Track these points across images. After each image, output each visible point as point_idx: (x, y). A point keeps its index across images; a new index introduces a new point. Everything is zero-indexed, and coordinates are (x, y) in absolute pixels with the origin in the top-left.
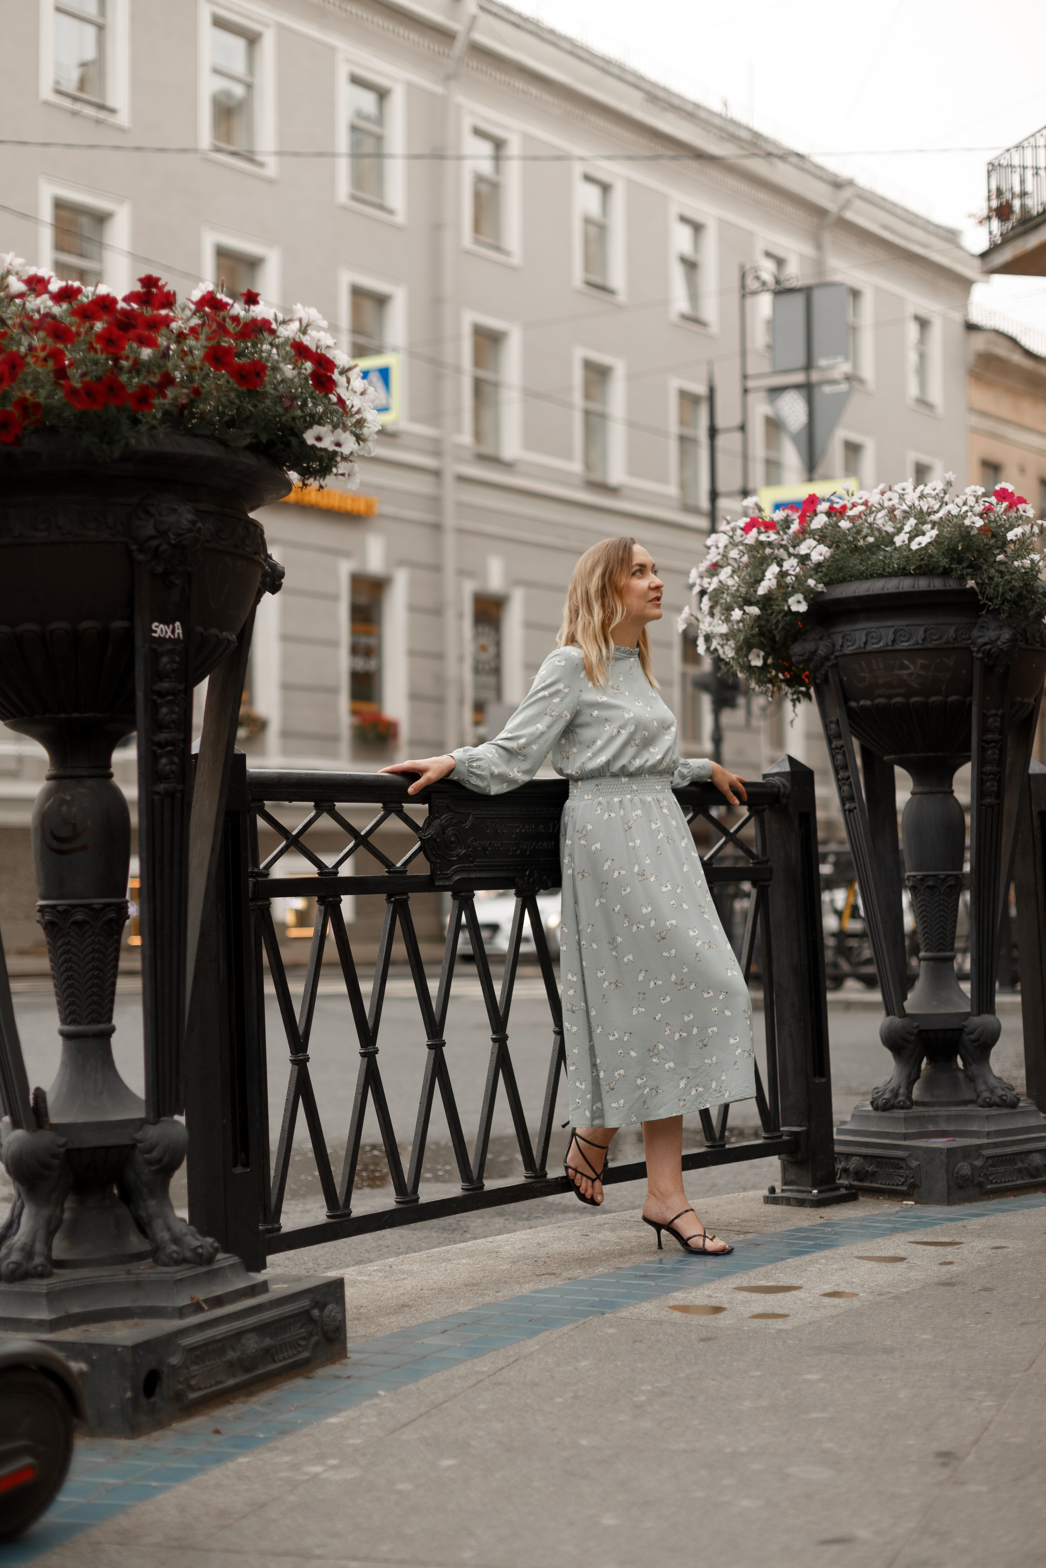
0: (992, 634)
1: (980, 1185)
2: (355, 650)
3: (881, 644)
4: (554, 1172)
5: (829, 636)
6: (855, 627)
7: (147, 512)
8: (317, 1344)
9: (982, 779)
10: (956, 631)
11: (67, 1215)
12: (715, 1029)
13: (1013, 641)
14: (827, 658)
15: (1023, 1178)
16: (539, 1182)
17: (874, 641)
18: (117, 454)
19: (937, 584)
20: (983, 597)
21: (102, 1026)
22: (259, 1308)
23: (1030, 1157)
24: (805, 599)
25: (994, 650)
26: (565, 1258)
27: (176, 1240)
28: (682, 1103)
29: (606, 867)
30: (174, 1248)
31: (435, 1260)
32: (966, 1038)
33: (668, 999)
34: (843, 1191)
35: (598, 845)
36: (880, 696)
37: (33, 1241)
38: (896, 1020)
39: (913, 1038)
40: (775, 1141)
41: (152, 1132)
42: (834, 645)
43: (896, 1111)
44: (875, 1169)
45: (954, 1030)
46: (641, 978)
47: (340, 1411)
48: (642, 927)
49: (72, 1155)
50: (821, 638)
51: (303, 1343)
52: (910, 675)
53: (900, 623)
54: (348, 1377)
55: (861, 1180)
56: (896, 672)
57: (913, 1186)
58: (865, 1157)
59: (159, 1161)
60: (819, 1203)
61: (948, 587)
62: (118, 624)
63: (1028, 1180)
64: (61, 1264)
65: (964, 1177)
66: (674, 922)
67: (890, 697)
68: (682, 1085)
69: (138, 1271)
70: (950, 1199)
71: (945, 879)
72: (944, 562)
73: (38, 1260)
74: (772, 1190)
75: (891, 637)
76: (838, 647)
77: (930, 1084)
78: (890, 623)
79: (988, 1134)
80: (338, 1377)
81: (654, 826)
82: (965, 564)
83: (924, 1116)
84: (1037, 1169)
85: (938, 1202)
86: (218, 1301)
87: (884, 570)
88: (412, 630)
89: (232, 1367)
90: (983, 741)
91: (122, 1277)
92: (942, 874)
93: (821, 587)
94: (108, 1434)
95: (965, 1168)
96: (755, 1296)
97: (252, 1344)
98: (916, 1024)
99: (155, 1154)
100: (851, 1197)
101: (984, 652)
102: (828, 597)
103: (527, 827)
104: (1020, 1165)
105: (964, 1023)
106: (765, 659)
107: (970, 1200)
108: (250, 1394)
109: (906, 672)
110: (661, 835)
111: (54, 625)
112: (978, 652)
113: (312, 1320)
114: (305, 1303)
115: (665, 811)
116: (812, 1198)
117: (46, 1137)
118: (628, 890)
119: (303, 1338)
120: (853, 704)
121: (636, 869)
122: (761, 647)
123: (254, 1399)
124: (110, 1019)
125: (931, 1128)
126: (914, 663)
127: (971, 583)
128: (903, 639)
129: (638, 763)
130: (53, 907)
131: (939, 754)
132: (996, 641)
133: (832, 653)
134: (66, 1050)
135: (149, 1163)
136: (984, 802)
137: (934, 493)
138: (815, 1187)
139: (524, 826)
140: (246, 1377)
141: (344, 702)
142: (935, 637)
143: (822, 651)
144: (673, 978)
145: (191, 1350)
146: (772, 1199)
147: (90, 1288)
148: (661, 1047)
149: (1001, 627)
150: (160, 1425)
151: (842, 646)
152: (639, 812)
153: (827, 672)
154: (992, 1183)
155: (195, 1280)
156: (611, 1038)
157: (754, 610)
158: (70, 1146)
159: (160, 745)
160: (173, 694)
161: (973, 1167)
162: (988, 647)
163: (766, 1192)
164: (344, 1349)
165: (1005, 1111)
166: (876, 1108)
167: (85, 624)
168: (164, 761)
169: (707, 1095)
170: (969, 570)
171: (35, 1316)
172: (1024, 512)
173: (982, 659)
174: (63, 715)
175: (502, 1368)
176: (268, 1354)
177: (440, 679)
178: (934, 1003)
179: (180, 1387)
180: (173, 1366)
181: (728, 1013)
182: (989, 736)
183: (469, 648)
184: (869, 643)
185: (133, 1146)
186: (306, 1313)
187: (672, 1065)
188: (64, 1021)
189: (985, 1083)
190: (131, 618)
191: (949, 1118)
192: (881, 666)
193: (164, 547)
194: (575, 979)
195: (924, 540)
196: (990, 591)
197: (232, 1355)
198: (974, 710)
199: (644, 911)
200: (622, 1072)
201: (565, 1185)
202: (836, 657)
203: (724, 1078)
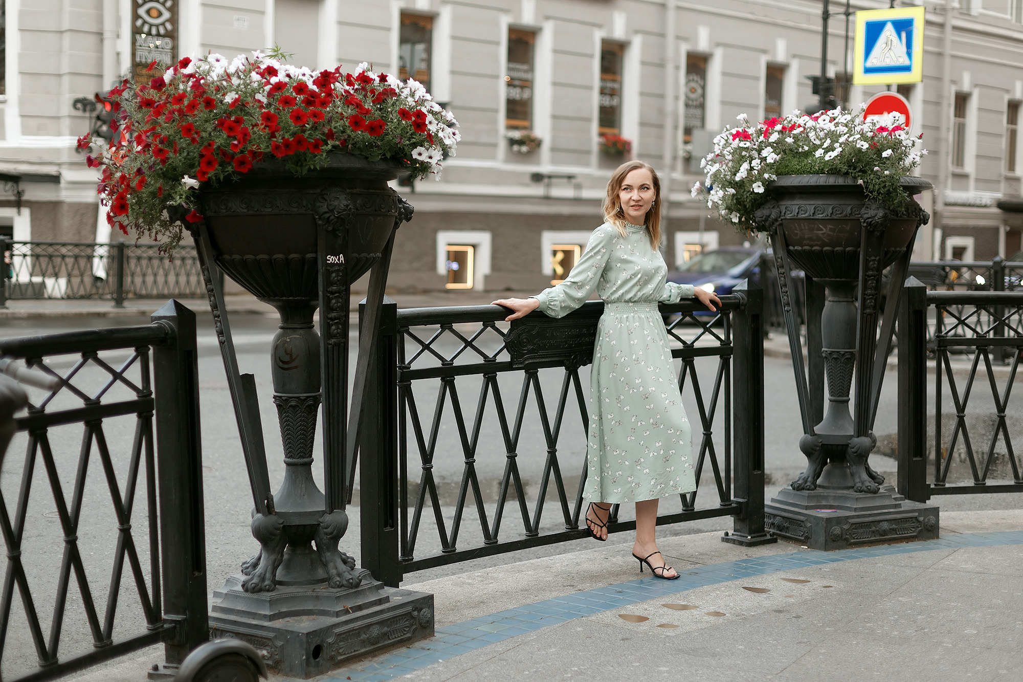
0: (872, 212)
1: (846, 540)
2: (603, 92)
3: (807, 215)
4: (582, 526)
5: (778, 207)
6: (793, 203)
7: (324, 198)
8: (416, 629)
9: (865, 298)
10: (851, 209)
11: (285, 557)
12: (674, 451)
13: (885, 217)
14: (776, 220)
15: (875, 536)
16: (573, 532)
17: (803, 212)
18: (305, 172)
19: (840, 181)
20: (867, 191)
21: (306, 460)
22: (381, 612)
23: (881, 524)
24: (763, 185)
25: (873, 222)
26: (586, 574)
27: (339, 575)
28: (652, 493)
29: (617, 355)
30: (338, 579)
31: (514, 571)
32: (850, 450)
33: (648, 433)
34: (768, 537)
35: (614, 342)
36: (806, 245)
37: (266, 572)
38: (809, 437)
39: (818, 448)
40: (726, 507)
41: (328, 518)
42: (781, 212)
43: (805, 491)
44: (788, 525)
45: (843, 445)
46: (633, 420)
47: (415, 670)
48: (635, 391)
49: (286, 528)
50: (773, 208)
51: (407, 629)
52: (823, 234)
53: (819, 202)
54: (429, 649)
55: (781, 531)
56: (815, 232)
57: (807, 538)
58: (783, 517)
59: (331, 533)
60: (751, 545)
61: (846, 184)
62: (310, 256)
63: (878, 538)
64: (281, 583)
65: (835, 535)
66: (653, 389)
67: (812, 246)
68: (652, 483)
69: (319, 590)
70: (826, 547)
71: (844, 354)
72: (844, 169)
73: (267, 582)
74: (727, 534)
75: (812, 211)
76: (783, 214)
77: (829, 475)
78: (812, 202)
79: (856, 510)
80: (423, 649)
81: (645, 332)
82: (858, 170)
83: (820, 496)
84: (884, 531)
85: (820, 549)
86: (360, 608)
87: (811, 169)
88: (643, 78)
89: (363, 643)
90: (866, 275)
91: (310, 593)
92: (842, 351)
93: (774, 177)
94: (295, 676)
95: (837, 530)
96: (670, 611)
97: (375, 631)
98: (820, 440)
99: (329, 530)
100: (773, 541)
101: (867, 223)
102: (777, 185)
103: (573, 331)
104: (874, 528)
105: (849, 442)
106: (740, 218)
107: (839, 548)
108: (375, 656)
109: (821, 232)
110: (650, 337)
111: (275, 256)
112: (864, 222)
113: (413, 617)
114: (409, 608)
115: (651, 324)
116: (747, 541)
117: (272, 519)
118: (629, 369)
119: (408, 627)
120: (791, 248)
121: (634, 357)
122: (738, 211)
123: (376, 659)
124: (311, 456)
125: (824, 503)
126: (826, 227)
127: (860, 182)
128: (819, 212)
129: (640, 294)
130: (280, 397)
131: (843, 280)
132: (874, 217)
133: (780, 217)
134: (287, 471)
135: (327, 534)
136: (865, 312)
137: (845, 122)
138: (750, 534)
139: (570, 331)
140: (372, 647)
141: (595, 127)
142: (838, 213)
143: (773, 216)
144: (651, 421)
145: (340, 634)
146: (726, 539)
147: (293, 598)
148: (642, 460)
149: (878, 209)
150: (321, 673)
151: (785, 213)
152: (637, 324)
153: (776, 230)
154: (854, 539)
155: (348, 596)
156: (615, 453)
157: (732, 191)
158: (285, 524)
159: (331, 319)
160: (339, 293)
161: (842, 529)
162: (870, 220)
163: (723, 535)
164: (433, 631)
165: (869, 495)
166: (794, 489)
167: (292, 256)
168: (333, 327)
169: (666, 489)
170: (860, 174)
171: (263, 613)
172: (899, 136)
173: (866, 227)
174: (284, 298)
175: (510, 649)
176: (386, 635)
177: (661, 112)
178: (833, 428)
179: (333, 653)
180: (330, 643)
181: (681, 442)
182: (870, 273)
183: (683, 90)
184: (800, 213)
185: (319, 525)
186: (409, 613)
187: (648, 471)
188: (286, 457)
189: (860, 477)
190: (316, 252)
191: (835, 498)
192: (807, 228)
193: (332, 217)
194: (596, 418)
195: (833, 154)
196: (871, 187)
197: (363, 637)
198: (861, 257)
199: (637, 381)
200: (620, 473)
201: (588, 533)
202: (782, 220)
203: (678, 479)
